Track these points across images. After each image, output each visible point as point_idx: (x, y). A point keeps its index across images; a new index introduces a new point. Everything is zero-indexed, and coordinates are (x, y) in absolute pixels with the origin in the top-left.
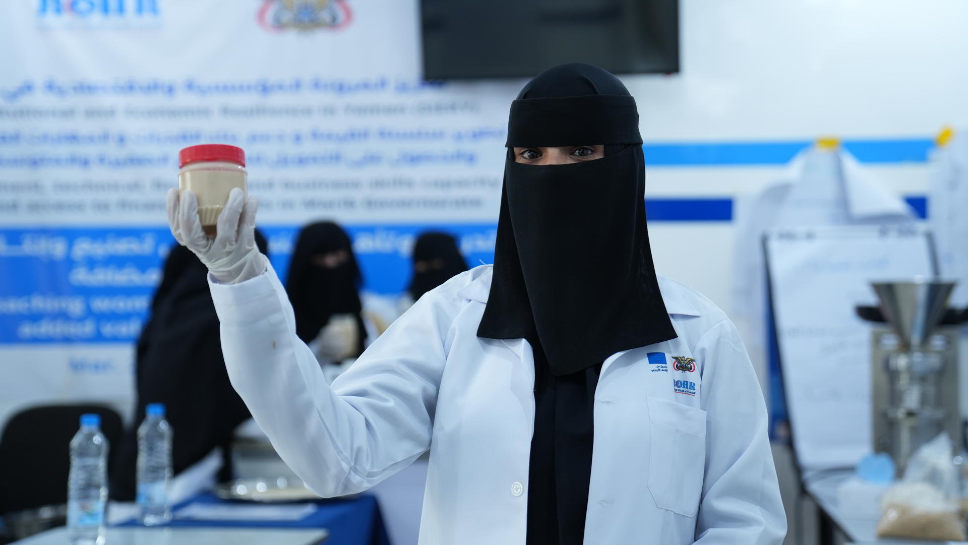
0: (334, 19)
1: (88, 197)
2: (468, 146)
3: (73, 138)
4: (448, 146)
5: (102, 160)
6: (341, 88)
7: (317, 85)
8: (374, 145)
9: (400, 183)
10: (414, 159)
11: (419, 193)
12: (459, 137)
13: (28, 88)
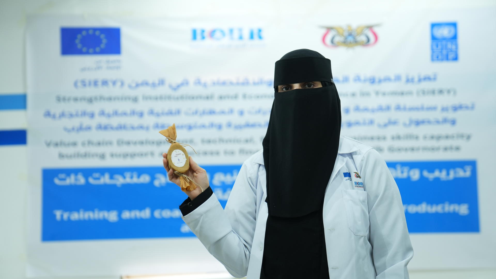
0: (368, 40)
1: (221, 147)
2: (451, 115)
3: (212, 112)
4: (439, 115)
5: (229, 125)
6: (373, 81)
7: (358, 79)
8: (393, 115)
9: (409, 137)
10: (418, 123)
11: (421, 143)
12: (444, 109)
13: (185, 83)
